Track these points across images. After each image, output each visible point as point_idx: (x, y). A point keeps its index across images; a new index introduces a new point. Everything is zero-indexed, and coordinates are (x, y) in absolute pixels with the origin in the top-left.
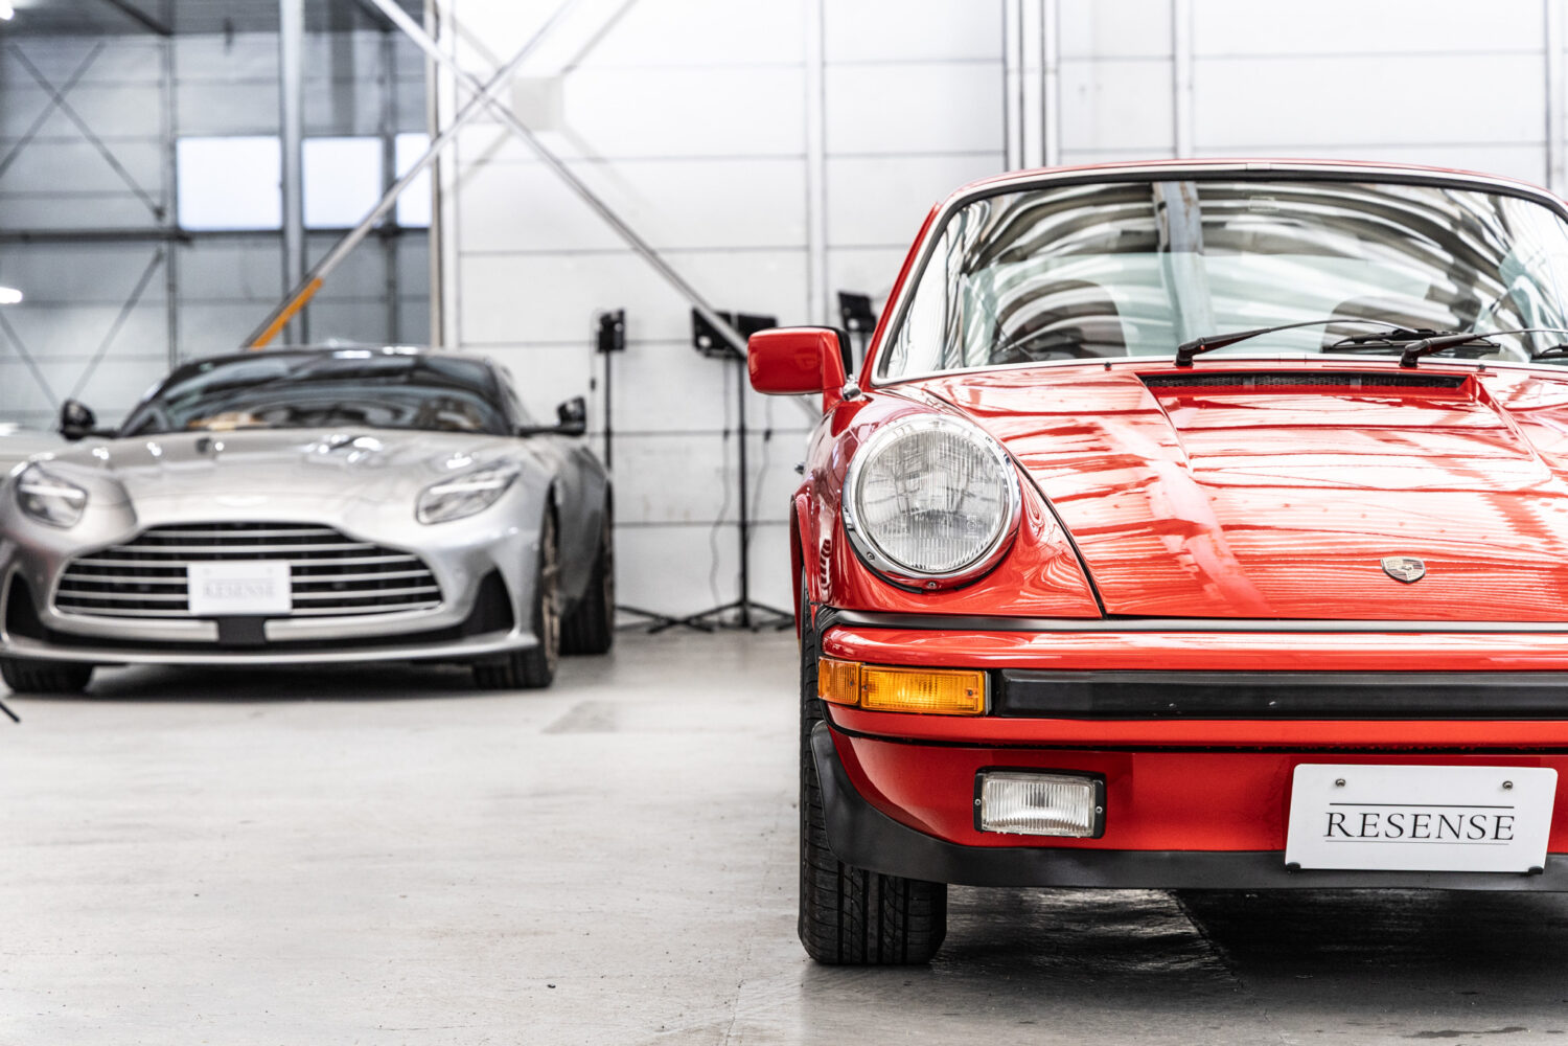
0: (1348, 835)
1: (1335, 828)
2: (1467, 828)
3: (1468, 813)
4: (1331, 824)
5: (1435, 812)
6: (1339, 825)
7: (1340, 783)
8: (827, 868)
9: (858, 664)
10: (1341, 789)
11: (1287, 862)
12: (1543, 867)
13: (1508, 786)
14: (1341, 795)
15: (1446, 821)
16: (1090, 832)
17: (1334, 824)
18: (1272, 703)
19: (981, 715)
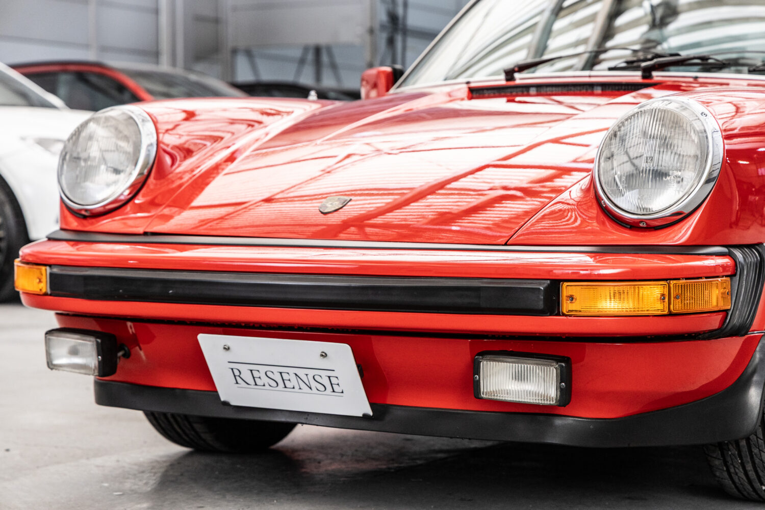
0: (248, 384)
1: (238, 378)
2: (314, 384)
3: (311, 373)
4: (235, 376)
5: (291, 371)
6: (239, 376)
7: (227, 348)
10: (228, 352)
11: (222, 400)
12: (371, 413)
13: (323, 355)
14: (230, 356)
15: (299, 378)
16: (96, 372)
18: (171, 292)
19: (46, 294)
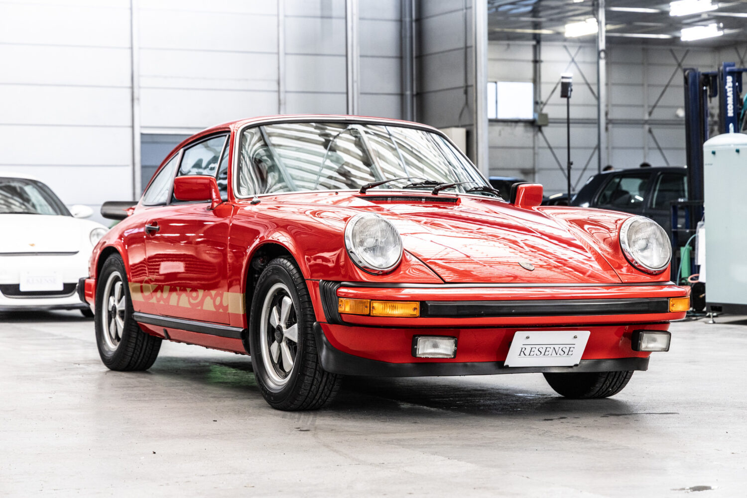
0: (525, 355)
1: (522, 353)
2: (560, 352)
3: (562, 346)
5: (552, 347)
7: (528, 338)
8: (310, 375)
9: (369, 300)
11: (505, 365)
12: (579, 364)
13: (575, 337)
14: (527, 341)
15: (555, 350)
16: (453, 356)
17: (522, 351)
18: (513, 311)
19: (418, 317)
